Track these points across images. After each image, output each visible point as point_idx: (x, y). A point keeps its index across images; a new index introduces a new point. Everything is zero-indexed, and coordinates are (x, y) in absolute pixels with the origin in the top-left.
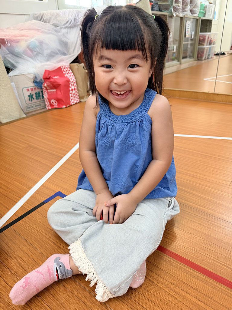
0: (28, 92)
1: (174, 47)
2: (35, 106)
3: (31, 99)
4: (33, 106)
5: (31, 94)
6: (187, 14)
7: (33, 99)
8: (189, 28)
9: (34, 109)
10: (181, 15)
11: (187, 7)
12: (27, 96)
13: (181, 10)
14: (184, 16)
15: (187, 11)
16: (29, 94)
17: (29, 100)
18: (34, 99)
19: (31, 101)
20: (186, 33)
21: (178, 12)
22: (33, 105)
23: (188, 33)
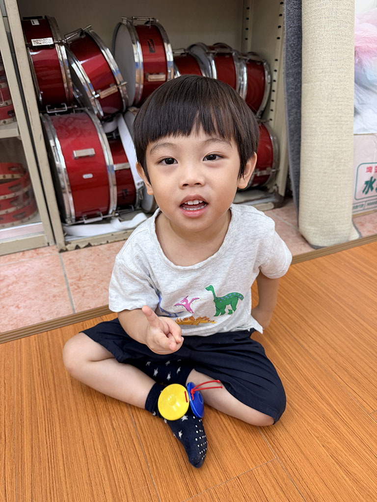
0: (369, 173)
2: (368, 204)
3: (366, 190)
4: (364, 203)
5: (372, 178)
7: (370, 190)
9: (364, 210)
12: (364, 183)
16: (368, 179)
17: (364, 191)
18: (372, 189)
19: (367, 193)
22: (366, 201)
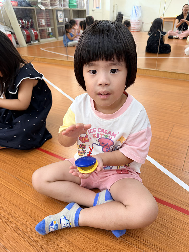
1: (49, 29)
6: (57, 8)
8: (61, 16)
10: (50, 8)
11: (56, 3)
13: (50, 5)
14: (54, 9)
15: (57, 5)
20: (59, 19)
21: (47, 6)
23: (62, 20)
